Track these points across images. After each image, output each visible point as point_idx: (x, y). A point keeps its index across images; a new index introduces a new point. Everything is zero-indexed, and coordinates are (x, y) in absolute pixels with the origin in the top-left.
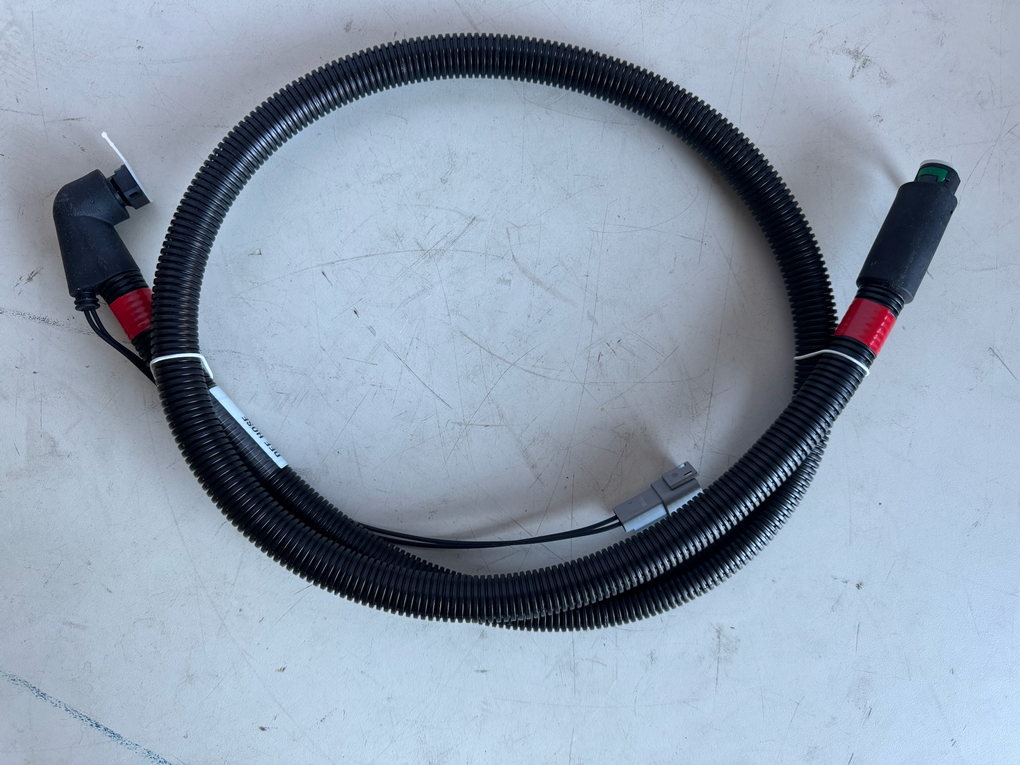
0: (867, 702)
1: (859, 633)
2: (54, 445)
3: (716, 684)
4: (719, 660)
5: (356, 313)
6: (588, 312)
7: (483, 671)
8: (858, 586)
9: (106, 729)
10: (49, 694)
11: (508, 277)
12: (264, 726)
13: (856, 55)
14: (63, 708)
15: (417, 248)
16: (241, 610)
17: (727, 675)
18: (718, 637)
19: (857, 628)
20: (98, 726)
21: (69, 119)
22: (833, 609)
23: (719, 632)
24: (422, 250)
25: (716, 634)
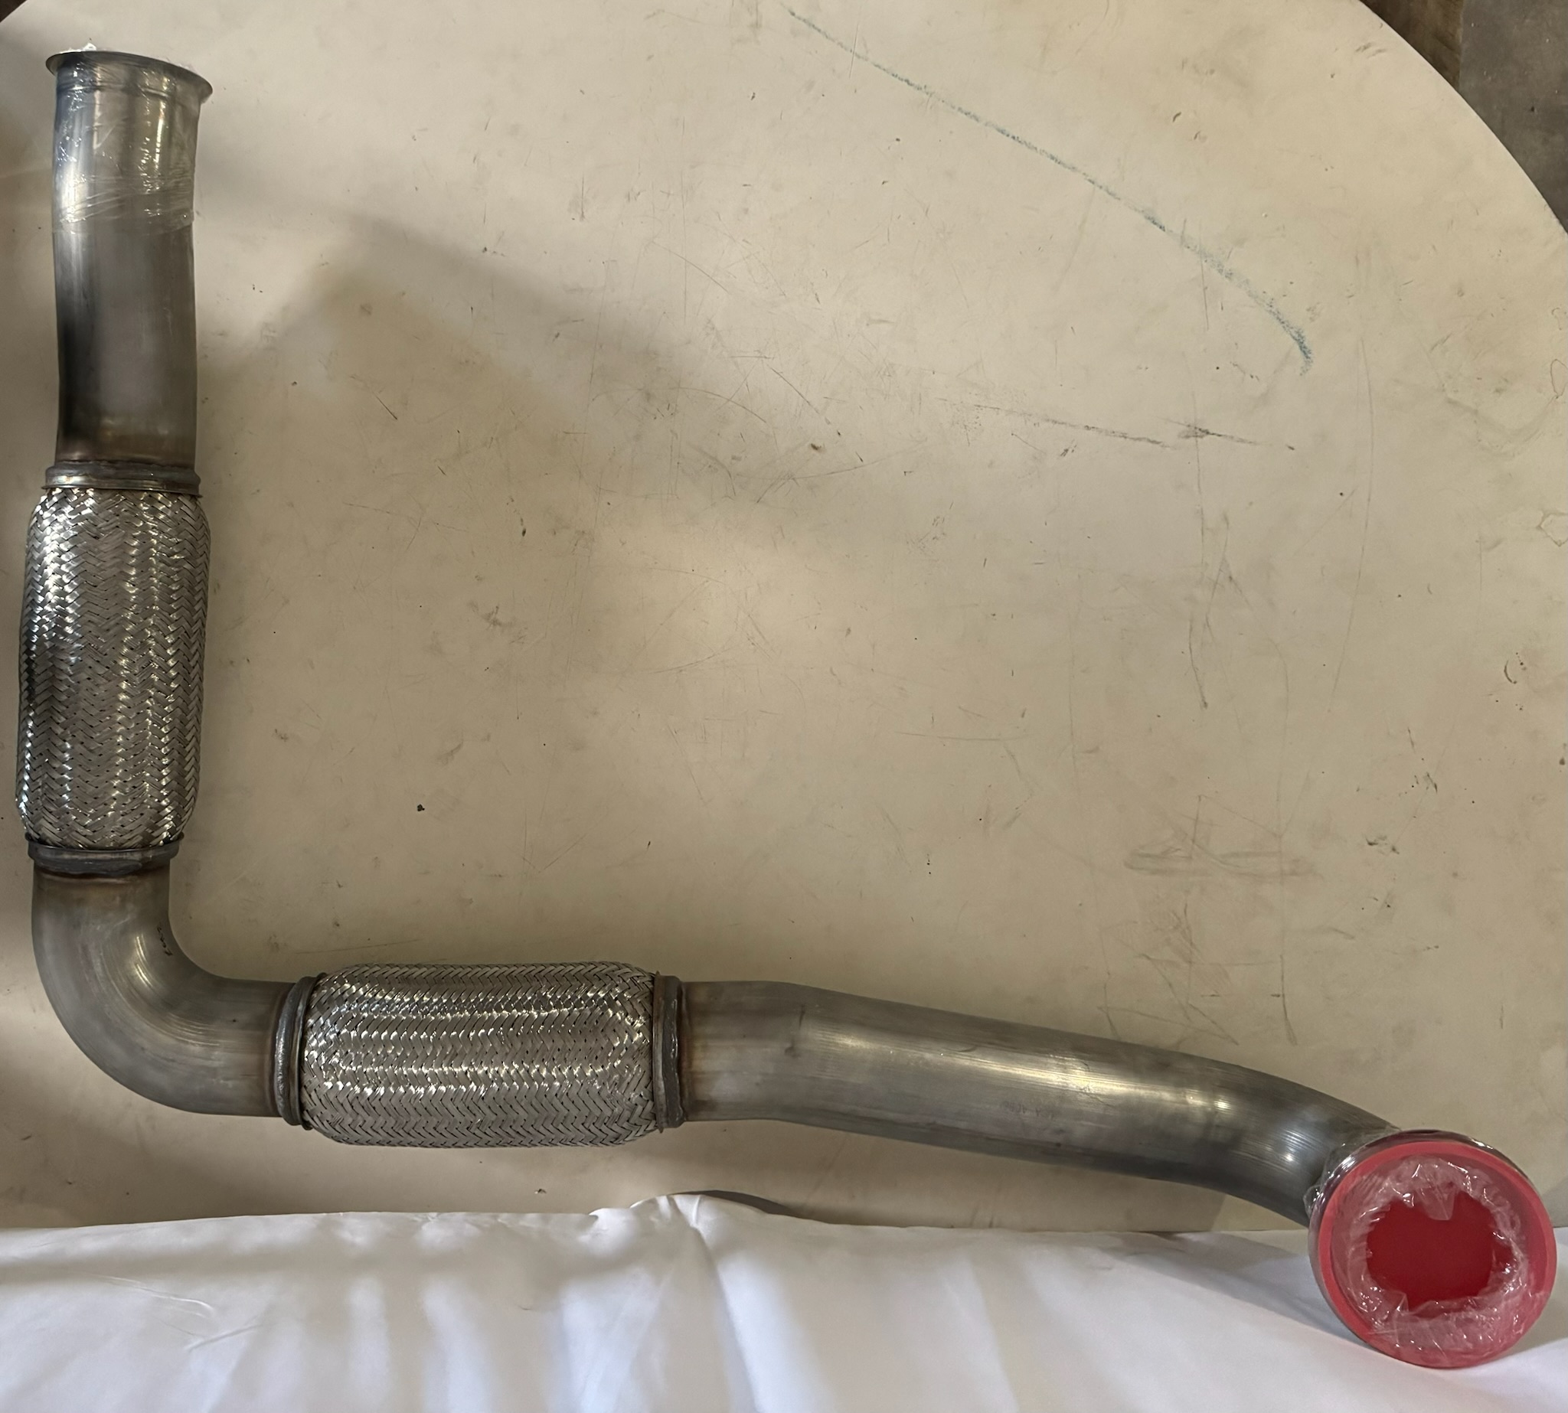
0: (477, 167)
3: (583, 179)
4: (582, 196)
5: (839, 434)
6: (677, 438)
7: (745, 185)
8: (485, 249)
9: (1008, 136)
11: (734, 461)
12: (897, 142)
13: (495, 623)
14: (1038, 149)
15: (798, 481)
16: (914, 224)
17: (577, 186)
18: (583, 213)
20: (1014, 138)
22: (503, 232)
23: (583, 216)
24: (794, 479)
25: (585, 214)
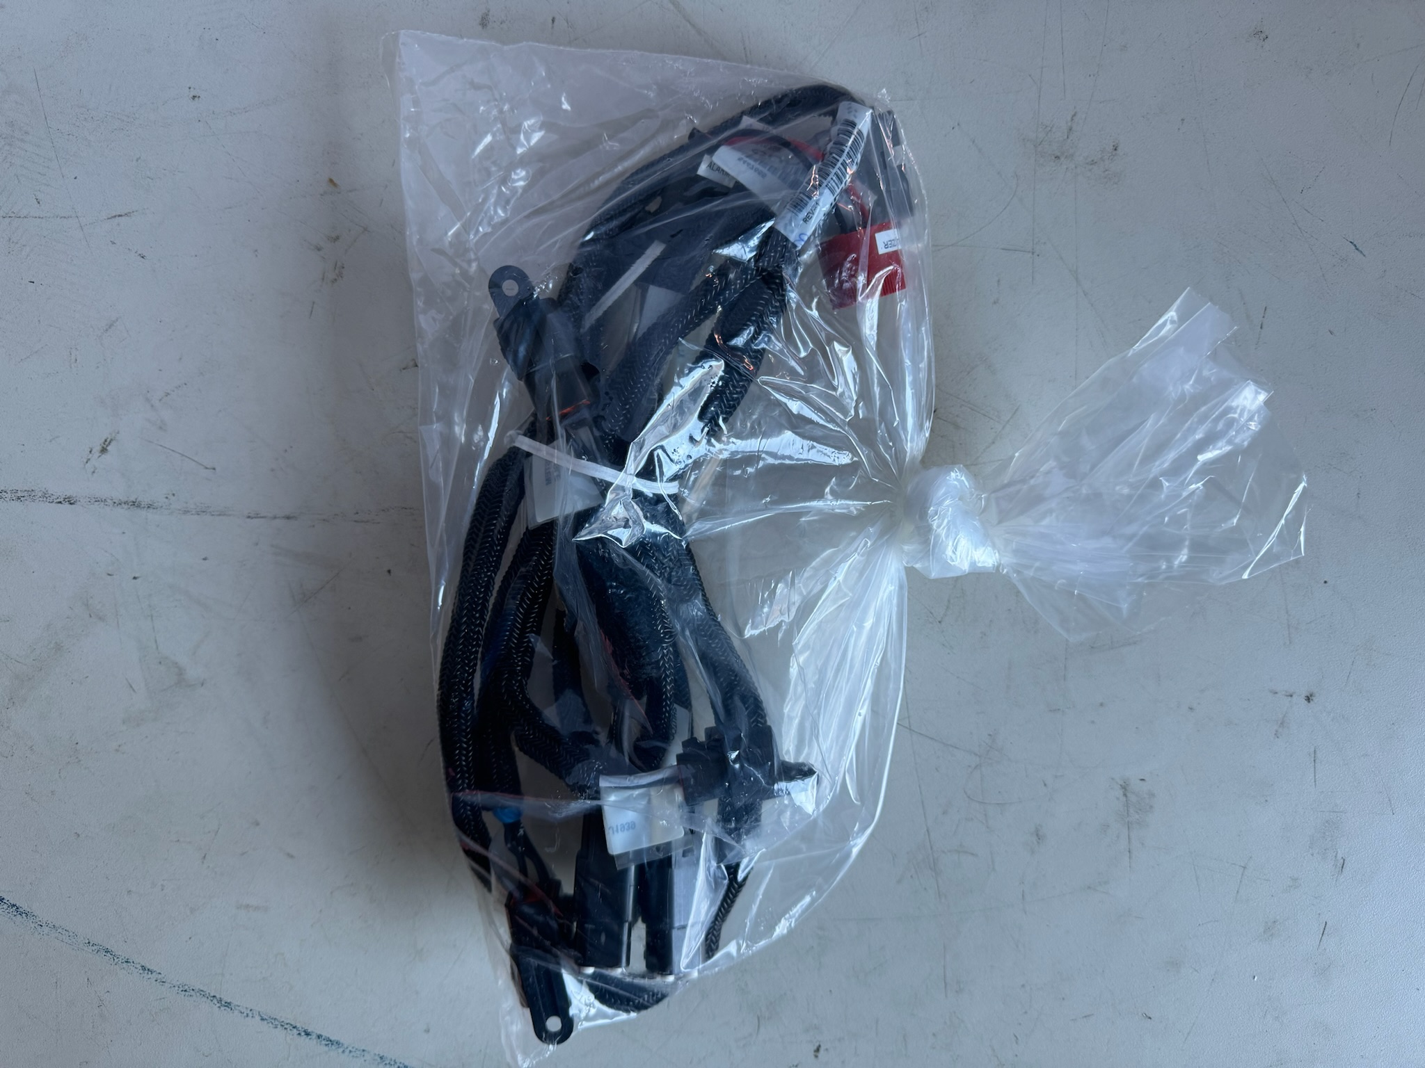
0: (1337, 852)
1: (1316, 761)
2: (181, 672)
3: (1130, 858)
4: (1130, 825)
8: (1308, 699)
9: (319, 1037)
10: (235, 1002)
14: (258, 1018)
17: (1143, 844)
18: (1125, 795)
19: (1313, 756)
20: (307, 1034)
21: (115, 216)
22: (1277, 735)
23: (1125, 788)
25: (1121, 792)
